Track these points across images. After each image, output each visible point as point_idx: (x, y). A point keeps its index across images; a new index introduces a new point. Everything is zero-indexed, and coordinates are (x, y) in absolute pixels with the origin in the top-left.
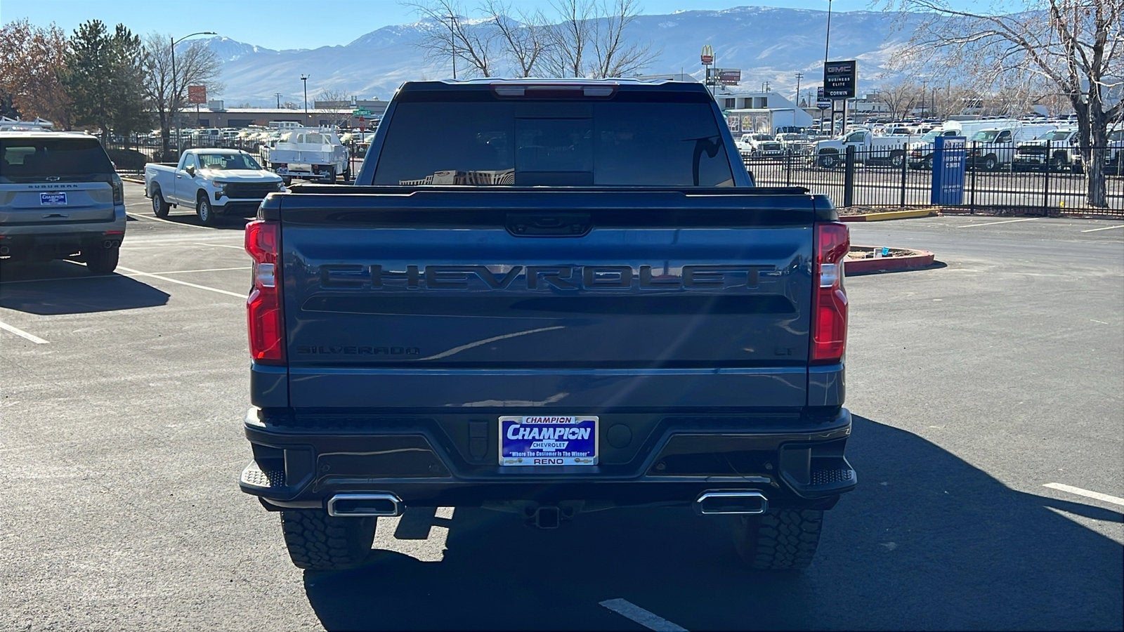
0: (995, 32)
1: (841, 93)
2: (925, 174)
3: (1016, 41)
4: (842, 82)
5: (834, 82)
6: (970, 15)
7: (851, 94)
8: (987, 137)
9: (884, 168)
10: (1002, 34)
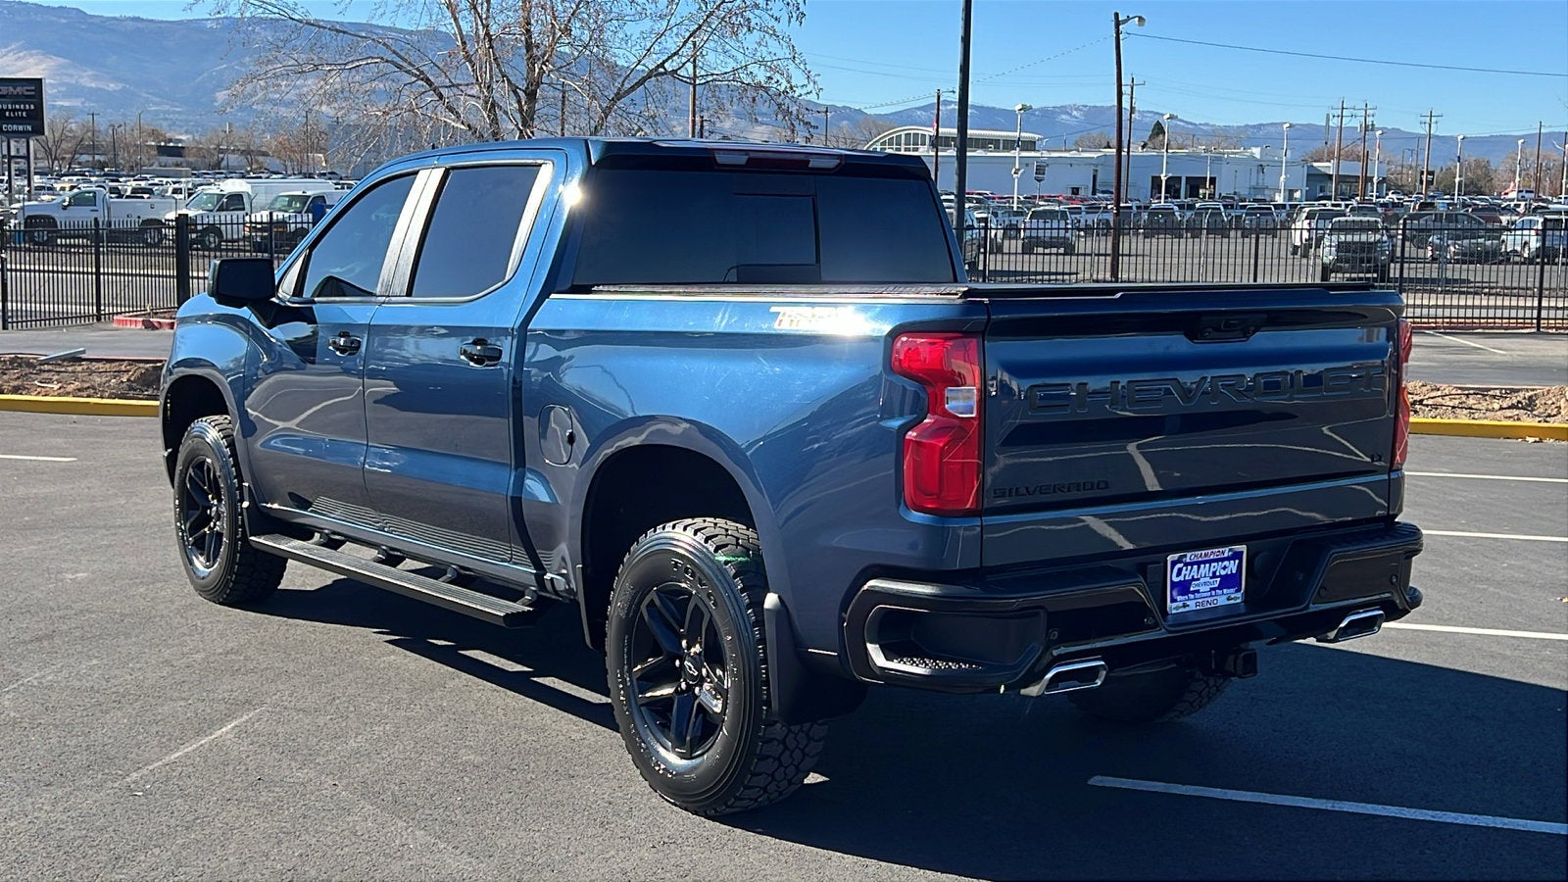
0: (382, 59)
1: (21, 128)
2: (204, 256)
3: (416, 75)
4: (22, 111)
5: (7, 110)
6: (344, 32)
7: (39, 130)
8: (290, 205)
9: (131, 247)
10: (392, 62)
